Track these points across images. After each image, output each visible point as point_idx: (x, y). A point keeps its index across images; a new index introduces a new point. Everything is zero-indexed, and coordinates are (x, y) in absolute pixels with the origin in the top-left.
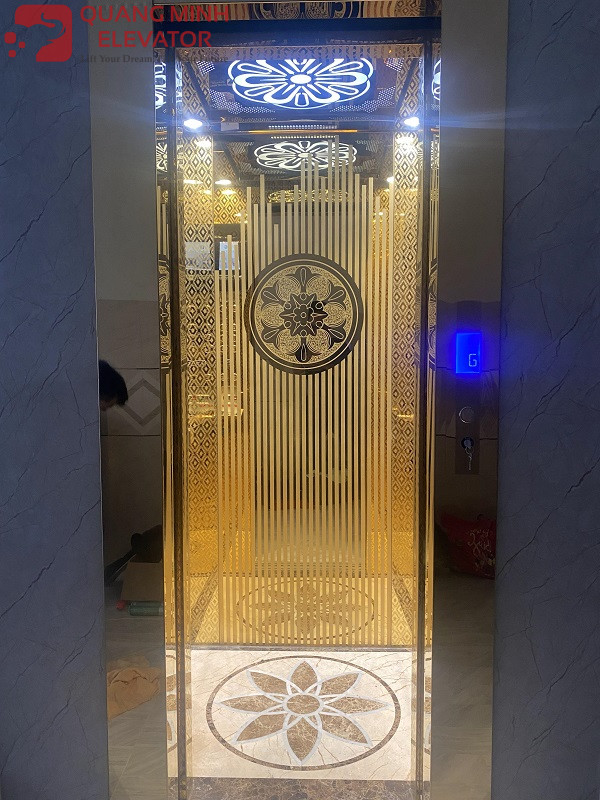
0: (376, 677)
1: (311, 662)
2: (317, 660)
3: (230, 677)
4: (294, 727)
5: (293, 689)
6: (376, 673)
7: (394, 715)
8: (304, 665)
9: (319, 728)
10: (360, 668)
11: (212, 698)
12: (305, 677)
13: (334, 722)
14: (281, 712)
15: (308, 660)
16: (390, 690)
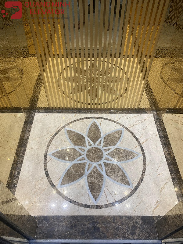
0: (131, 133)
1: (98, 121)
2: (100, 120)
3: (56, 134)
4: (91, 173)
5: (89, 142)
6: (131, 129)
7: (142, 162)
8: (94, 124)
9: (104, 173)
10: (123, 126)
11: (47, 151)
12: (95, 133)
13: (111, 169)
14: (83, 161)
15: (96, 120)
16: (139, 143)
